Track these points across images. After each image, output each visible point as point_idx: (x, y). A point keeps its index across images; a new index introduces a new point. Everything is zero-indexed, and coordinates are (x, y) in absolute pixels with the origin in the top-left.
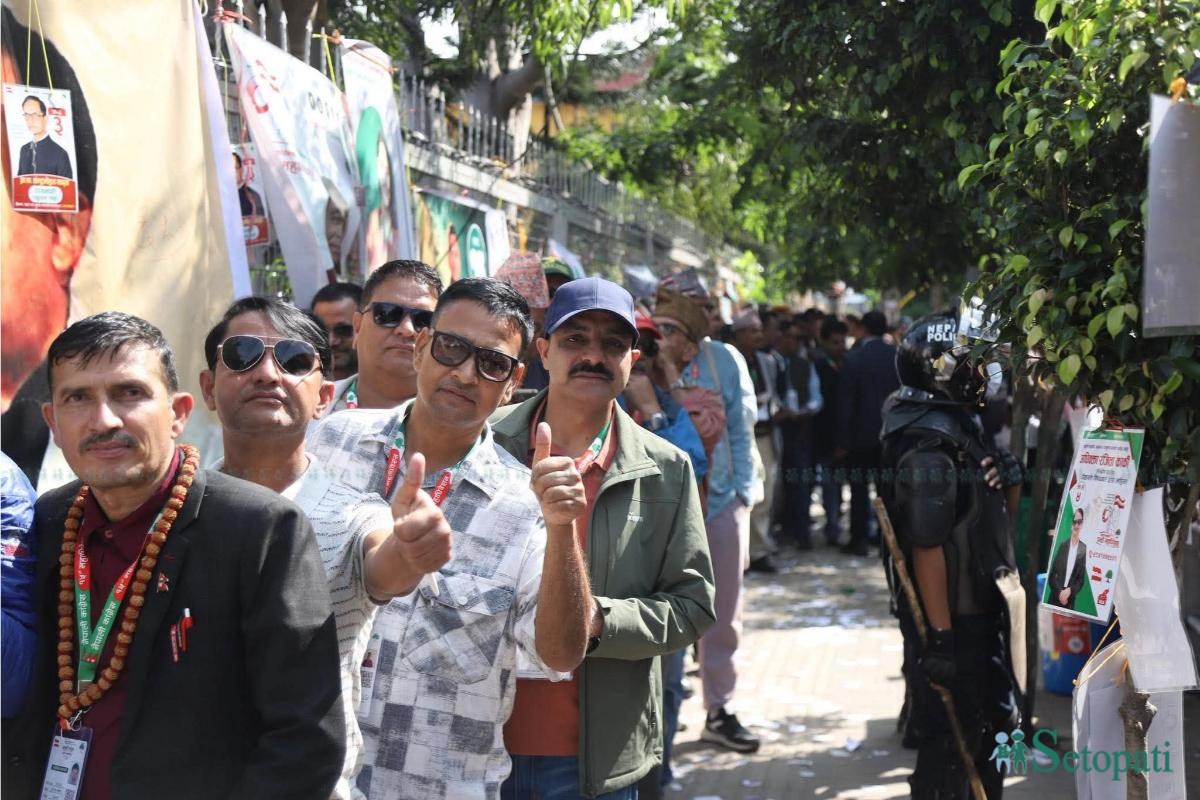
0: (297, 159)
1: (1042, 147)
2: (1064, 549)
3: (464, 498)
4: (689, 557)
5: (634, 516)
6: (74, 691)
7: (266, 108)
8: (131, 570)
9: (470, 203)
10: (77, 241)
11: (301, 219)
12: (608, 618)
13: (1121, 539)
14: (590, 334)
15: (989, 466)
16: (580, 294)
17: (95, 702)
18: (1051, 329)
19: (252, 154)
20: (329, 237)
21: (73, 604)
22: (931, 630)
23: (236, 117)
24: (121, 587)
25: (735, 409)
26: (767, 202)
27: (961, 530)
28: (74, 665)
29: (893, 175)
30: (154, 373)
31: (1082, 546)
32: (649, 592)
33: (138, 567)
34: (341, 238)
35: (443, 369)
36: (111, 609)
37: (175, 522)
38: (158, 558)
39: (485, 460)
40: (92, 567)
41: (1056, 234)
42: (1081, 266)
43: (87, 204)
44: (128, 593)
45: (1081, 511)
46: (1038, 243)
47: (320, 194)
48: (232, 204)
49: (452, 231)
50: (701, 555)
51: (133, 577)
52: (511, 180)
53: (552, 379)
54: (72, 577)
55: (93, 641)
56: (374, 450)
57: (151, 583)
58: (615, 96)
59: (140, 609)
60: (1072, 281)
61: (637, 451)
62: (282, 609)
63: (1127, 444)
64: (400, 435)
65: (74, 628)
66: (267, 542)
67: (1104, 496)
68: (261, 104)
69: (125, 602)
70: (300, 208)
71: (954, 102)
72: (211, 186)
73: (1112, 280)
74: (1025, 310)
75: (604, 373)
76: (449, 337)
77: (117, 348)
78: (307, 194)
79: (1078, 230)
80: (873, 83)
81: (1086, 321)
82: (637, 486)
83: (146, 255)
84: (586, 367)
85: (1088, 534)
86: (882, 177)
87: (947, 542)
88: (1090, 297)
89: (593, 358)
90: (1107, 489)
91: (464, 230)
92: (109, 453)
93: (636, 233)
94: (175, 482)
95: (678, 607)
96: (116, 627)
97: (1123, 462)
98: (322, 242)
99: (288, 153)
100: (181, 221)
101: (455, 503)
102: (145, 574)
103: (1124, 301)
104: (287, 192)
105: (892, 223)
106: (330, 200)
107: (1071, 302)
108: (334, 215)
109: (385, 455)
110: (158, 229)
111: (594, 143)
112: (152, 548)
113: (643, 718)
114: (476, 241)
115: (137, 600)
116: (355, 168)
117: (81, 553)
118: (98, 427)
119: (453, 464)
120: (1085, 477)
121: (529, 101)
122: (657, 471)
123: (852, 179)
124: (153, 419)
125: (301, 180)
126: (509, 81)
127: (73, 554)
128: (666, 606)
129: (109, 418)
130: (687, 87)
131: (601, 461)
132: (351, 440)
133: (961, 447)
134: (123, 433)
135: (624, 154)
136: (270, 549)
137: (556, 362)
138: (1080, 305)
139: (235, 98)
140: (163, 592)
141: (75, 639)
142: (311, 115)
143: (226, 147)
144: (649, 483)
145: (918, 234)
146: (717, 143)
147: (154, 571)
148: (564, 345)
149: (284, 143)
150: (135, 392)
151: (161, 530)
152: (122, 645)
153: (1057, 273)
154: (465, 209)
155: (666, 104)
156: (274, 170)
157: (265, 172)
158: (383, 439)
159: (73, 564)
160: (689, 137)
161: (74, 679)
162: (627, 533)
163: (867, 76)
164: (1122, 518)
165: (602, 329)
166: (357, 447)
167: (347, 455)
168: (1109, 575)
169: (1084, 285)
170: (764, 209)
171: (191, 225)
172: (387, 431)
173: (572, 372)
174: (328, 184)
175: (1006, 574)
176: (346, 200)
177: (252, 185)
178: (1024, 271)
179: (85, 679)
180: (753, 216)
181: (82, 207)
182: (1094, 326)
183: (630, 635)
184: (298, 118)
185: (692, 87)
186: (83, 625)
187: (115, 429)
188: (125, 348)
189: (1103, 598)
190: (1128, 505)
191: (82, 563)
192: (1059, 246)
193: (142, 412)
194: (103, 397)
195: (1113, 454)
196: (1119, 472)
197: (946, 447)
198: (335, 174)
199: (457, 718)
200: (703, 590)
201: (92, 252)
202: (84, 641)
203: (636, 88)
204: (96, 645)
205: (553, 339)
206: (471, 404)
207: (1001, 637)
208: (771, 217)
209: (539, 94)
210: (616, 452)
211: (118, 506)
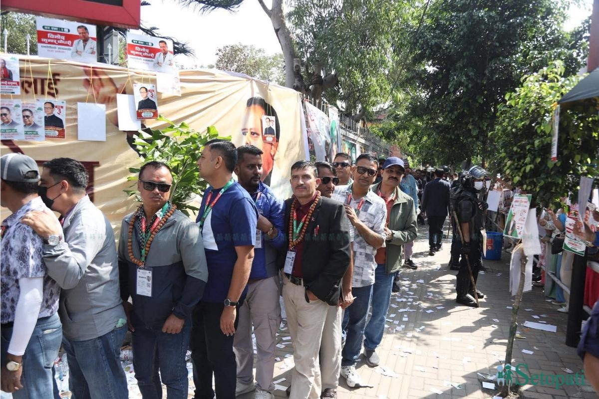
0: (319, 131)
1: (509, 128)
2: (510, 222)
3: (366, 204)
4: (412, 222)
5: (400, 212)
6: (292, 242)
7: (313, 120)
8: (306, 216)
9: (353, 142)
10: (275, 149)
11: (320, 144)
12: (394, 235)
13: (525, 220)
14: (394, 170)
15: (480, 205)
16: (393, 161)
17: (297, 244)
18: (512, 170)
19: (310, 130)
20: (326, 149)
21: (293, 223)
22: (465, 242)
23: (307, 122)
24: (303, 220)
25: (414, 190)
26: (415, 145)
27: (473, 219)
28: (292, 236)
29: (453, 137)
30: (312, 173)
31: (515, 221)
32: (403, 230)
33: (307, 215)
34: (328, 149)
35: (360, 175)
36: (301, 224)
37: (316, 206)
38: (312, 214)
39: (371, 196)
40: (297, 215)
41: (513, 148)
42: (518, 156)
43: (278, 141)
44: (305, 221)
45: (514, 213)
46: (508, 150)
47: (324, 139)
48: (306, 141)
49: (349, 149)
50: (415, 221)
51: (306, 218)
52: (361, 138)
53: (383, 179)
54: (293, 217)
55: (297, 231)
56: (345, 194)
57: (310, 219)
58: (380, 120)
59: (308, 224)
60: (516, 159)
61: (402, 197)
62: (339, 227)
63: (527, 198)
64: (351, 190)
65: (293, 228)
66: (336, 212)
67: (521, 210)
68: (312, 119)
69: (304, 223)
70: (320, 142)
71: (471, 120)
72: (302, 137)
73: (527, 159)
74: (506, 165)
75: (396, 179)
76: (361, 167)
77: (304, 167)
78: (321, 139)
79: (518, 148)
80: (451, 116)
81: (520, 169)
82: (401, 205)
83: (288, 152)
84: (392, 177)
85: (516, 218)
86: (451, 138)
87: (470, 222)
88: (521, 163)
89: (394, 176)
90: (521, 208)
91: (351, 149)
92: (301, 190)
93: (386, 151)
94: (316, 198)
95: (409, 234)
96: (302, 228)
97: (526, 202)
98: (324, 150)
99: (318, 130)
100: (295, 144)
101: (364, 205)
102: (309, 217)
103: (530, 164)
104: (317, 138)
105: (454, 149)
106: (326, 141)
107: (516, 164)
108: (327, 144)
109: (348, 195)
110: (291, 146)
111: (376, 130)
112: (311, 212)
113: (399, 257)
114: (354, 151)
115: (307, 223)
116: (330, 132)
117: (295, 212)
118: (299, 184)
119: (363, 196)
120: (516, 205)
121: (361, 121)
122: (406, 201)
123: (444, 138)
124: (311, 183)
125: (320, 136)
126: (357, 116)
127: (293, 212)
128: (406, 233)
129: (301, 182)
130: (396, 118)
131: (393, 199)
132: (340, 192)
133: (473, 200)
134: (304, 186)
135: (383, 132)
136: (337, 214)
137: (385, 176)
138: (518, 165)
139: (307, 118)
140: (313, 221)
141: (293, 231)
142: (322, 122)
143: (305, 129)
144: (404, 204)
145: (460, 151)
146: (405, 131)
147: (311, 216)
148: (387, 172)
149: (317, 128)
150: (308, 177)
151: (313, 208)
152: (303, 232)
153: (512, 157)
154: (352, 143)
155: (392, 122)
156: (314, 134)
157: (313, 134)
158: (347, 191)
159: (293, 215)
160: (398, 129)
161: (293, 239)
162: (399, 215)
163: (450, 115)
164: (525, 215)
165: (397, 169)
166: (341, 194)
167: (339, 195)
168: (522, 228)
169: (519, 160)
170: (413, 146)
171: (297, 145)
172: (348, 190)
173: (389, 178)
174: (326, 137)
175: (483, 229)
176: (329, 141)
177: (310, 137)
178: (504, 157)
179: (294, 240)
180: (411, 148)
181: (277, 141)
182: (523, 170)
183: (399, 239)
184: (320, 122)
185: (397, 118)
186: (295, 228)
187: (302, 185)
188: (306, 167)
189: (520, 233)
190: (527, 212)
191: (295, 214)
192: (513, 151)
193: (309, 181)
194: (301, 178)
195: (523, 200)
196: (525, 204)
197: (470, 200)
198: (327, 135)
199: (366, 254)
200: (415, 230)
201: (278, 151)
202: (295, 231)
203: (385, 118)
204: (297, 232)
205: (385, 170)
206: (368, 182)
207: (480, 245)
208: (416, 148)
209: (363, 119)
210: (397, 197)
211: (303, 202)
